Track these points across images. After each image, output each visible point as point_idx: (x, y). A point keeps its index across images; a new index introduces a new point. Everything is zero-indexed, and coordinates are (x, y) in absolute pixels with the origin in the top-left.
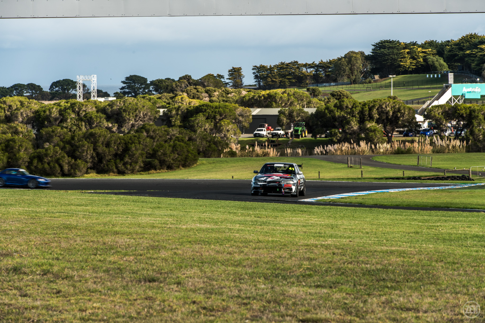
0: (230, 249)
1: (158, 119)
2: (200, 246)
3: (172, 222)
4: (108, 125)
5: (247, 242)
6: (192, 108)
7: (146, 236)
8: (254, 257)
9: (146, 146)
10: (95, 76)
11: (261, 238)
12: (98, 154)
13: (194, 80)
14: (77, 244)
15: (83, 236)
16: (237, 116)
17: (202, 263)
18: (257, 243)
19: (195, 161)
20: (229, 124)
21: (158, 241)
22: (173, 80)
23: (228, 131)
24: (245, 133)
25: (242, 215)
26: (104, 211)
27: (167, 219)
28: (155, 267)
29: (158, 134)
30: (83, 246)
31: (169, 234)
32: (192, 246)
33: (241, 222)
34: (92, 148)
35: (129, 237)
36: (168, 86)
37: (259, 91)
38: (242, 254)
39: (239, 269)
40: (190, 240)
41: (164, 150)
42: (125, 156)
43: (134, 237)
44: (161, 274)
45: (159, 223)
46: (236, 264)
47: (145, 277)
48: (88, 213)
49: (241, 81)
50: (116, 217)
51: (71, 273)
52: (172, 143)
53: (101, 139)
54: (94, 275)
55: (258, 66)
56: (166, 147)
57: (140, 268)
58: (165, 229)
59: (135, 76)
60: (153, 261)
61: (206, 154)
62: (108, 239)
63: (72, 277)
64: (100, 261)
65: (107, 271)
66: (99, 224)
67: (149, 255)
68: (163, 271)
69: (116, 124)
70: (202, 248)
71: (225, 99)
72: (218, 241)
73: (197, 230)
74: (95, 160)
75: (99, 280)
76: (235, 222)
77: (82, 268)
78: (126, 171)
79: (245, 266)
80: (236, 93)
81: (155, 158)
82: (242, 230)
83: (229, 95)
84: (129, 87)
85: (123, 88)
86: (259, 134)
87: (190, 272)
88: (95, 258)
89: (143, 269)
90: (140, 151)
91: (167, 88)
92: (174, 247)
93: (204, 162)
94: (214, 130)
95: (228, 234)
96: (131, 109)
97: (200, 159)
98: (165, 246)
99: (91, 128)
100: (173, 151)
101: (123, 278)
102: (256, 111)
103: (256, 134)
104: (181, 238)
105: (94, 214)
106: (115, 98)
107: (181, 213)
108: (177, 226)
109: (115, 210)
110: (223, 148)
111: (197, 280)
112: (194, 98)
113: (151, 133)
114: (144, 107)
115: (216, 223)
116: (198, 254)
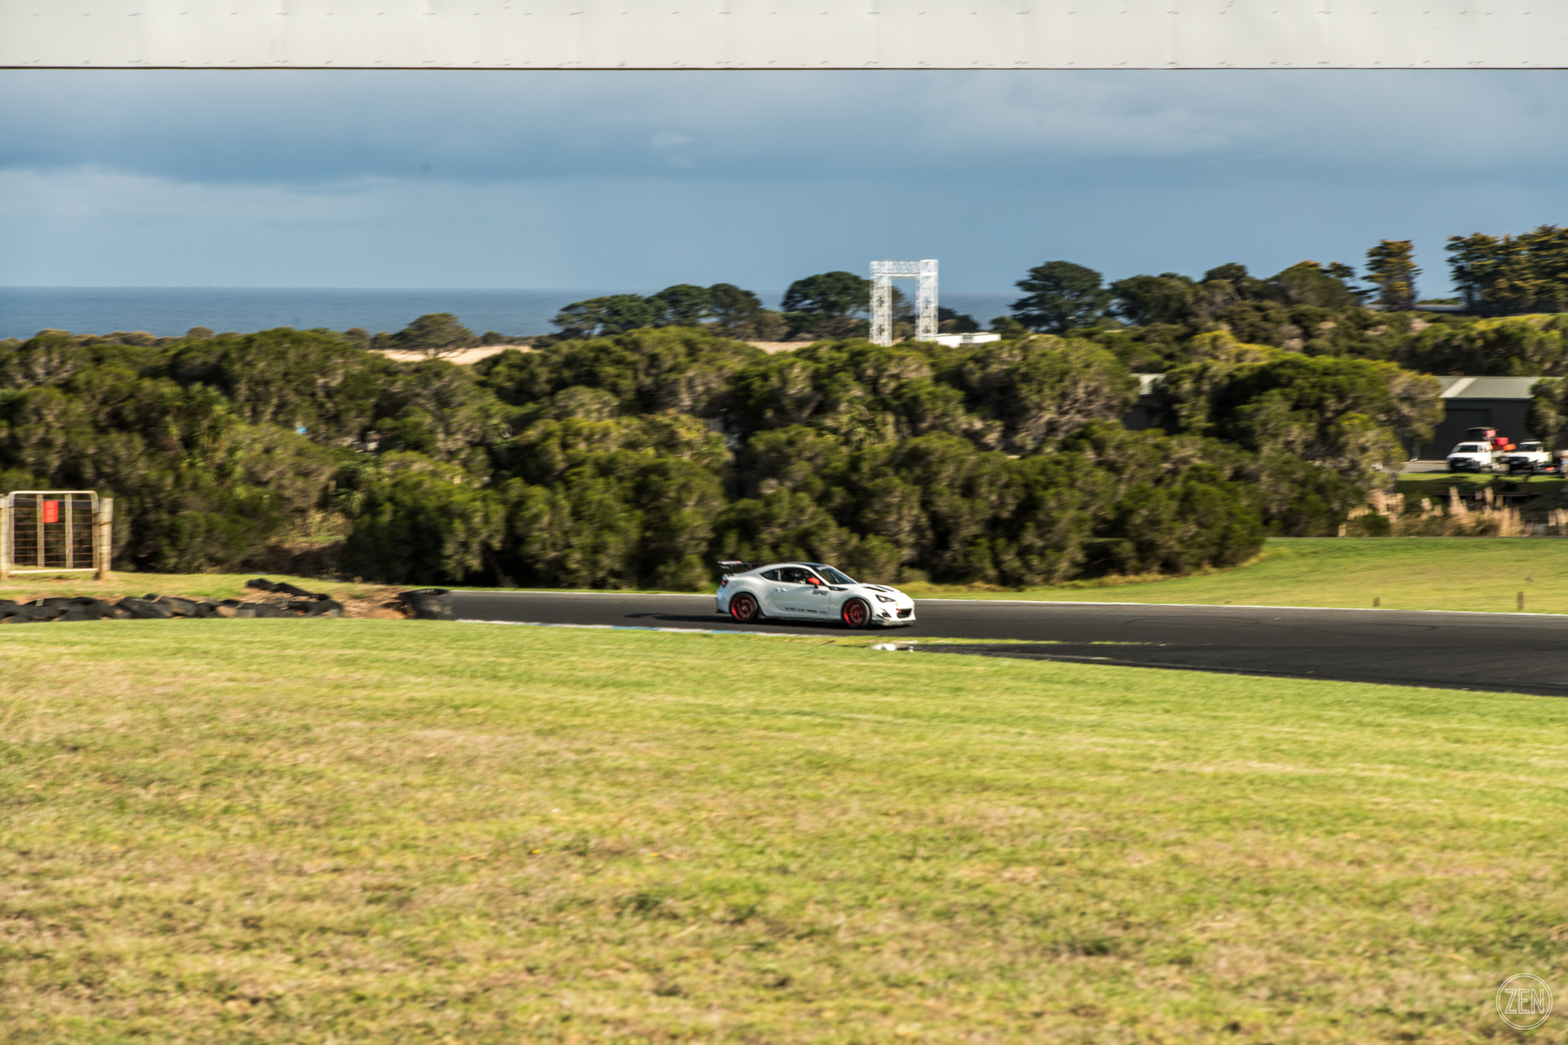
0: (1361, 849)
1: (1136, 406)
2: (1259, 834)
3: (1170, 751)
4: (970, 424)
5: (1417, 825)
6: (1246, 373)
7: (1080, 798)
8: (1439, 876)
9: (1093, 494)
10: (933, 262)
11: (1464, 812)
12: (936, 520)
13: (1255, 282)
14: (850, 823)
15: (873, 793)
16: (1395, 401)
17: (1265, 893)
18: (1452, 828)
19: (1253, 545)
20: (1365, 426)
21: (1121, 817)
22: (1186, 280)
23: (1364, 450)
24: (1422, 457)
25: (1405, 731)
26: (944, 711)
27: (1152, 742)
28: (1105, 906)
29: (1132, 456)
30: (872, 829)
31: (1159, 793)
32: (1231, 834)
33: (1398, 754)
34: (915, 499)
35: (1022, 799)
36: (1168, 298)
37: (1467, 321)
38: (1400, 866)
39: (1389, 916)
40: (1225, 813)
41: (1152, 510)
42: (1023, 527)
43: (1042, 799)
44: (1127, 927)
45: (1123, 756)
46: (1378, 898)
47: (1074, 939)
48: (890, 718)
49: (1410, 285)
50: (983, 733)
51: (826, 919)
52: (1177, 487)
53: (949, 470)
54: (905, 927)
55: (1467, 236)
56: (1159, 501)
57: (1057, 908)
58: (1145, 774)
59: (1063, 265)
60: (1102, 884)
61: (1290, 525)
62: (957, 808)
63: (829, 933)
64: (924, 879)
65: (946, 915)
66: (926, 756)
67: (1087, 864)
68: (1133, 919)
69: (998, 423)
70: (1266, 842)
71: (1354, 344)
72: (1324, 821)
73: (1251, 782)
74: (924, 537)
75: (919, 945)
76: (1378, 756)
77: (864, 903)
78: (1028, 577)
79: (1407, 908)
80: (1391, 326)
81: (1124, 534)
82: (1402, 784)
83: (1370, 333)
84: (1040, 302)
85: (1021, 305)
86: (1464, 460)
87: (1221, 925)
88: (905, 871)
89: (1067, 910)
90: (1072, 513)
91: (1166, 307)
92: (1172, 837)
93: (1284, 550)
94: (1317, 448)
95: (1353, 797)
96: (1045, 374)
97: (1271, 539)
98: (1142, 834)
99: (916, 433)
100: (1181, 515)
101: (998, 939)
102: (1458, 387)
103: (1457, 460)
104: (1198, 808)
105: (912, 721)
106: (995, 338)
107: (1201, 724)
108: (1184, 766)
109: (983, 711)
110: (1346, 506)
111: (1247, 951)
112: (1252, 339)
113: (1111, 454)
114: (1088, 366)
115: (1315, 757)
116: (1252, 863)
